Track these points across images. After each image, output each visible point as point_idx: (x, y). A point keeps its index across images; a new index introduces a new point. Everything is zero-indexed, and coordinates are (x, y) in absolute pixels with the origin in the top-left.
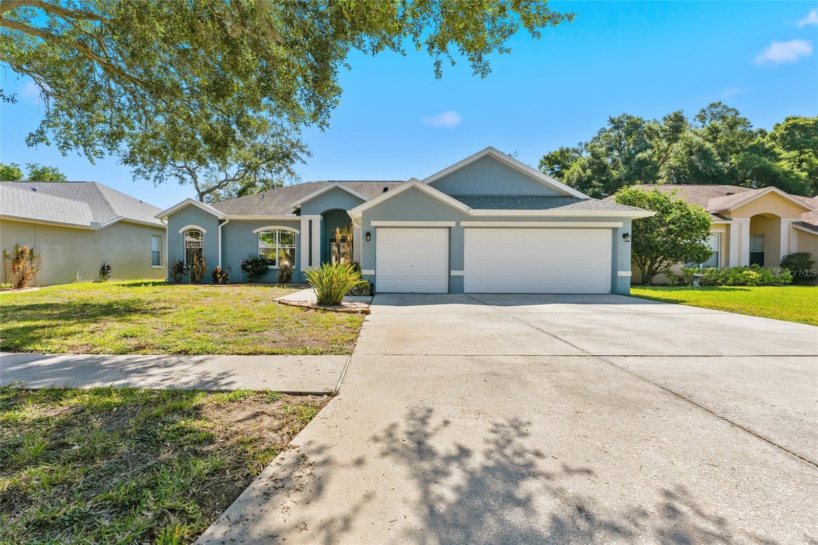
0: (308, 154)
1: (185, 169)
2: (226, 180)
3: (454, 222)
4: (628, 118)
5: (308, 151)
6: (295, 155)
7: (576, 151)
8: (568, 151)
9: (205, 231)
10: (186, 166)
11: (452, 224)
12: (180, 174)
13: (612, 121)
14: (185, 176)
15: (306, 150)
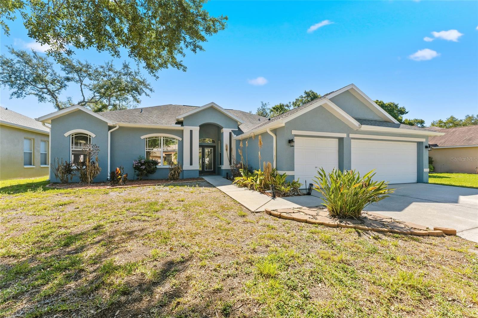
0: (151, 90)
1: (45, 90)
2: (84, 101)
3: (346, 134)
4: (312, 92)
5: (151, 88)
6: (141, 89)
7: (287, 106)
8: (283, 105)
9: (93, 135)
10: (46, 88)
11: (344, 135)
12: (40, 93)
13: (306, 93)
14: (45, 95)
15: (149, 87)
